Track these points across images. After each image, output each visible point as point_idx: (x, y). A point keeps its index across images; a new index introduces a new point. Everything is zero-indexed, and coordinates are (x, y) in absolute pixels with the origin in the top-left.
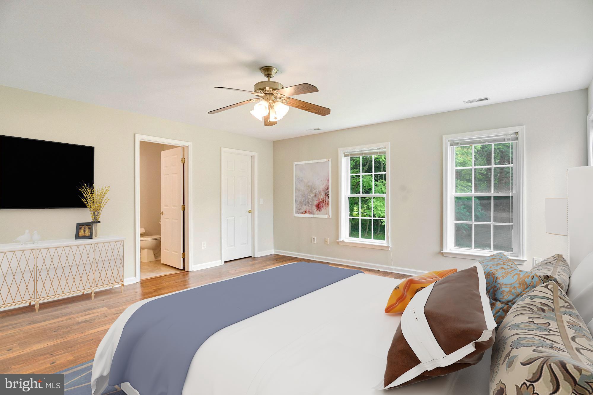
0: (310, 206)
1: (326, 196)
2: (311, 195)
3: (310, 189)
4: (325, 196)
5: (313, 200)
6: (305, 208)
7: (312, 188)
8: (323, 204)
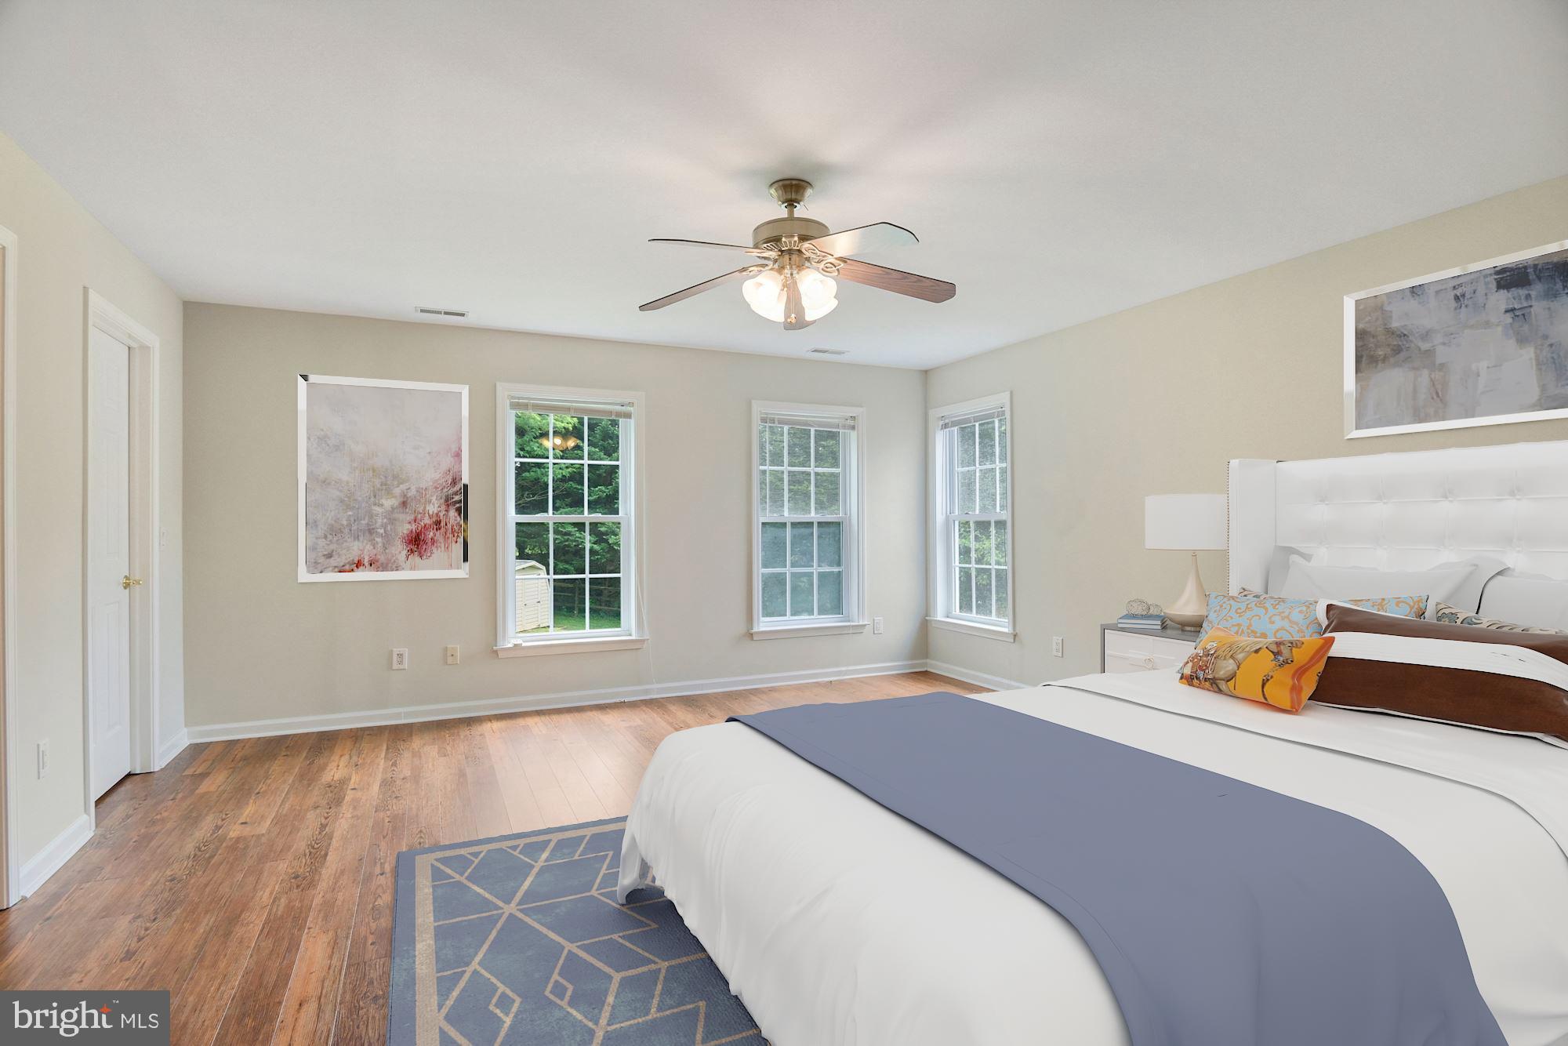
0: (379, 540)
1: (448, 506)
2: (383, 501)
3: (377, 482)
4: (443, 507)
5: (392, 521)
6: (357, 548)
7: (387, 479)
8: (438, 533)
